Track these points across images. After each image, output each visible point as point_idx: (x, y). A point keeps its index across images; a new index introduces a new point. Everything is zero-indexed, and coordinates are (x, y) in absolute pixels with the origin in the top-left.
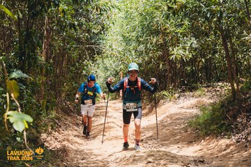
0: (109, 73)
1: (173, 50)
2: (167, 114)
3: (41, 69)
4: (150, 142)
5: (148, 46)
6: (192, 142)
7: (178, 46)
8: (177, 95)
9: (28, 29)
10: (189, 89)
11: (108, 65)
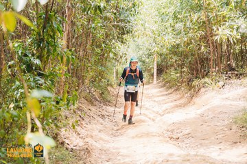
0: (141, 52)
1: (218, 29)
2: (208, 106)
3: (62, 58)
4: (187, 141)
5: (188, 24)
6: (236, 143)
7: (224, 24)
8: (221, 83)
9: (47, 12)
10: (237, 75)
11: (141, 43)
